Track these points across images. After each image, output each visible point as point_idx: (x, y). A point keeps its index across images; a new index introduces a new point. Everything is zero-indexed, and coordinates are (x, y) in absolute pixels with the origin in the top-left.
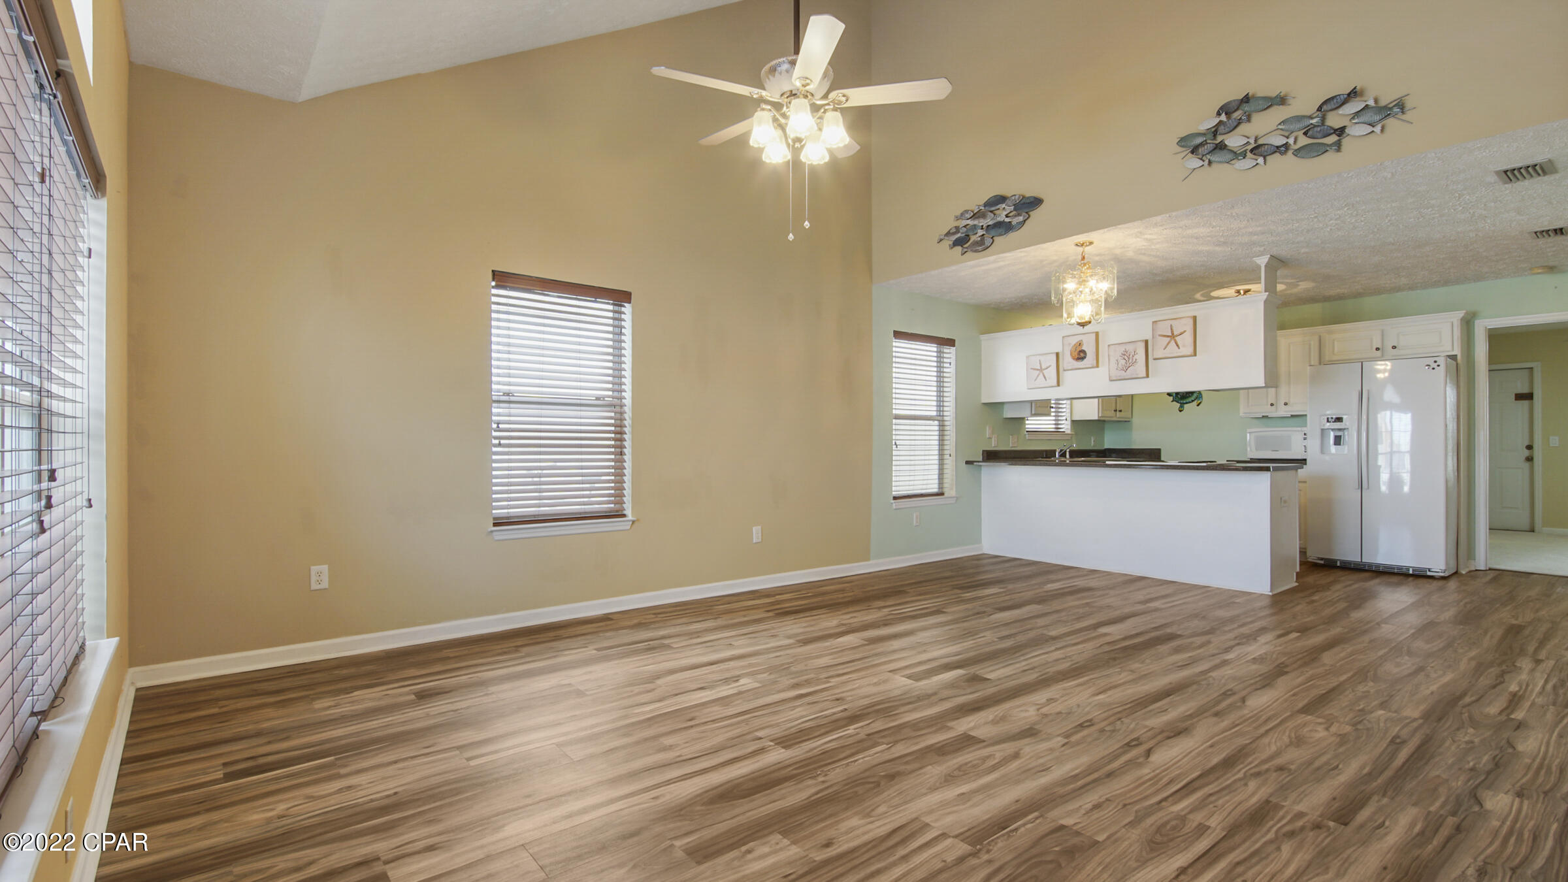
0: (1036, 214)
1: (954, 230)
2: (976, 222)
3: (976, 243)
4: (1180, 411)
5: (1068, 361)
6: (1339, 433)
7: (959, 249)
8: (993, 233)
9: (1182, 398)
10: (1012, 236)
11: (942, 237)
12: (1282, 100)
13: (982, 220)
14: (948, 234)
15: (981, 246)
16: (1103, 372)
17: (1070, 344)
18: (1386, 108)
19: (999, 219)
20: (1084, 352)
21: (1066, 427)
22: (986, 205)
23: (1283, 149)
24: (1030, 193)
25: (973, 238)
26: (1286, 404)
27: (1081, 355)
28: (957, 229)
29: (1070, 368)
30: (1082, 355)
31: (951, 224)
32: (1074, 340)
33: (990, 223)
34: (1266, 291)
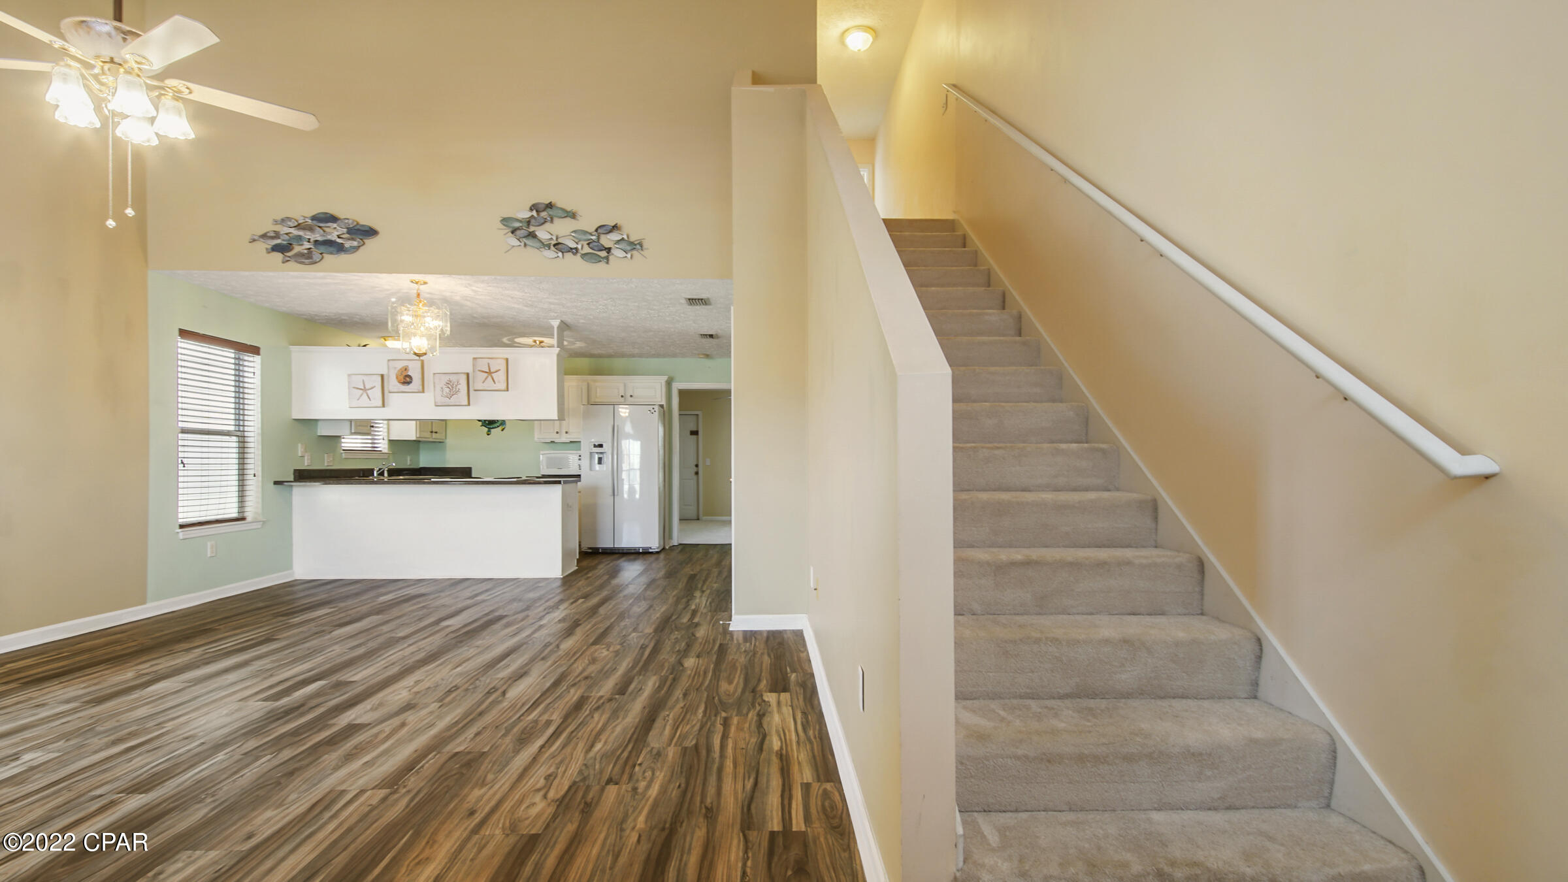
0: (370, 243)
1: (272, 234)
2: (301, 233)
3: (300, 255)
4: (488, 435)
5: (393, 383)
6: (601, 456)
7: (278, 256)
8: (322, 249)
9: (490, 424)
10: (343, 258)
11: (256, 238)
12: (573, 215)
13: (308, 233)
14: (264, 236)
15: (307, 258)
16: (428, 397)
17: (395, 368)
18: (632, 243)
19: (329, 237)
20: (410, 377)
21: (383, 446)
22: (314, 218)
23: (575, 251)
24: (366, 221)
25: (297, 249)
26: (567, 433)
27: (406, 380)
28: (277, 235)
29: (396, 391)
30: (408, 379)
31: (269, 227)
32: (400, 365)
33: (320, 239)
34: (558, 347)
